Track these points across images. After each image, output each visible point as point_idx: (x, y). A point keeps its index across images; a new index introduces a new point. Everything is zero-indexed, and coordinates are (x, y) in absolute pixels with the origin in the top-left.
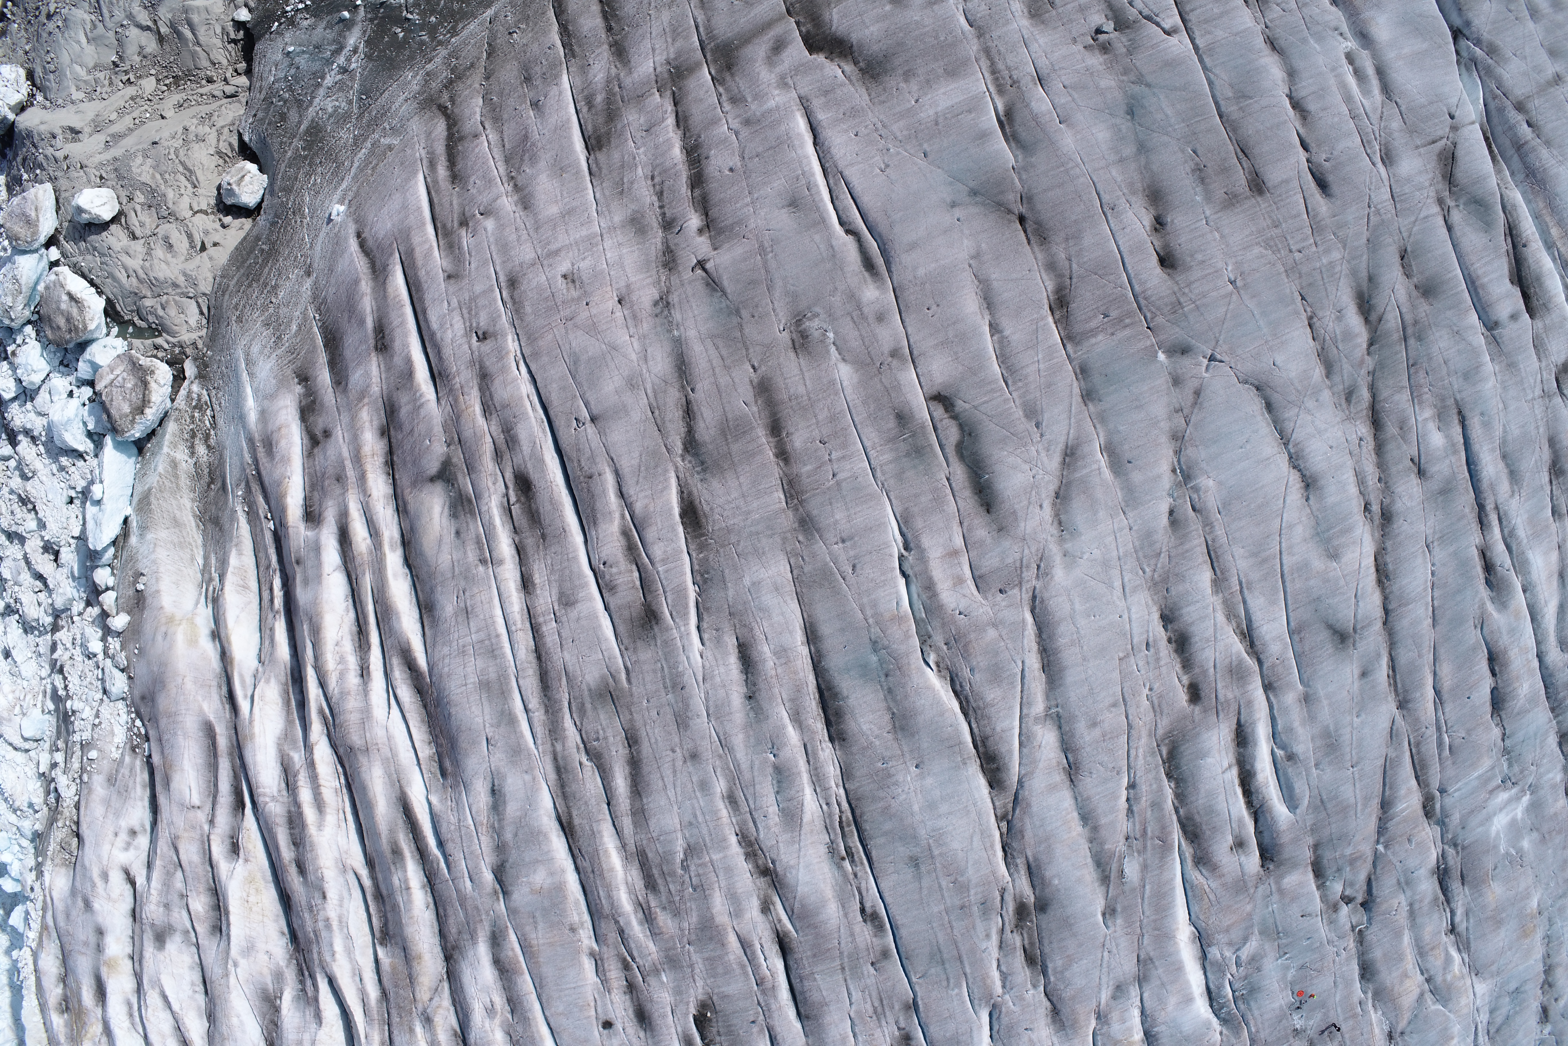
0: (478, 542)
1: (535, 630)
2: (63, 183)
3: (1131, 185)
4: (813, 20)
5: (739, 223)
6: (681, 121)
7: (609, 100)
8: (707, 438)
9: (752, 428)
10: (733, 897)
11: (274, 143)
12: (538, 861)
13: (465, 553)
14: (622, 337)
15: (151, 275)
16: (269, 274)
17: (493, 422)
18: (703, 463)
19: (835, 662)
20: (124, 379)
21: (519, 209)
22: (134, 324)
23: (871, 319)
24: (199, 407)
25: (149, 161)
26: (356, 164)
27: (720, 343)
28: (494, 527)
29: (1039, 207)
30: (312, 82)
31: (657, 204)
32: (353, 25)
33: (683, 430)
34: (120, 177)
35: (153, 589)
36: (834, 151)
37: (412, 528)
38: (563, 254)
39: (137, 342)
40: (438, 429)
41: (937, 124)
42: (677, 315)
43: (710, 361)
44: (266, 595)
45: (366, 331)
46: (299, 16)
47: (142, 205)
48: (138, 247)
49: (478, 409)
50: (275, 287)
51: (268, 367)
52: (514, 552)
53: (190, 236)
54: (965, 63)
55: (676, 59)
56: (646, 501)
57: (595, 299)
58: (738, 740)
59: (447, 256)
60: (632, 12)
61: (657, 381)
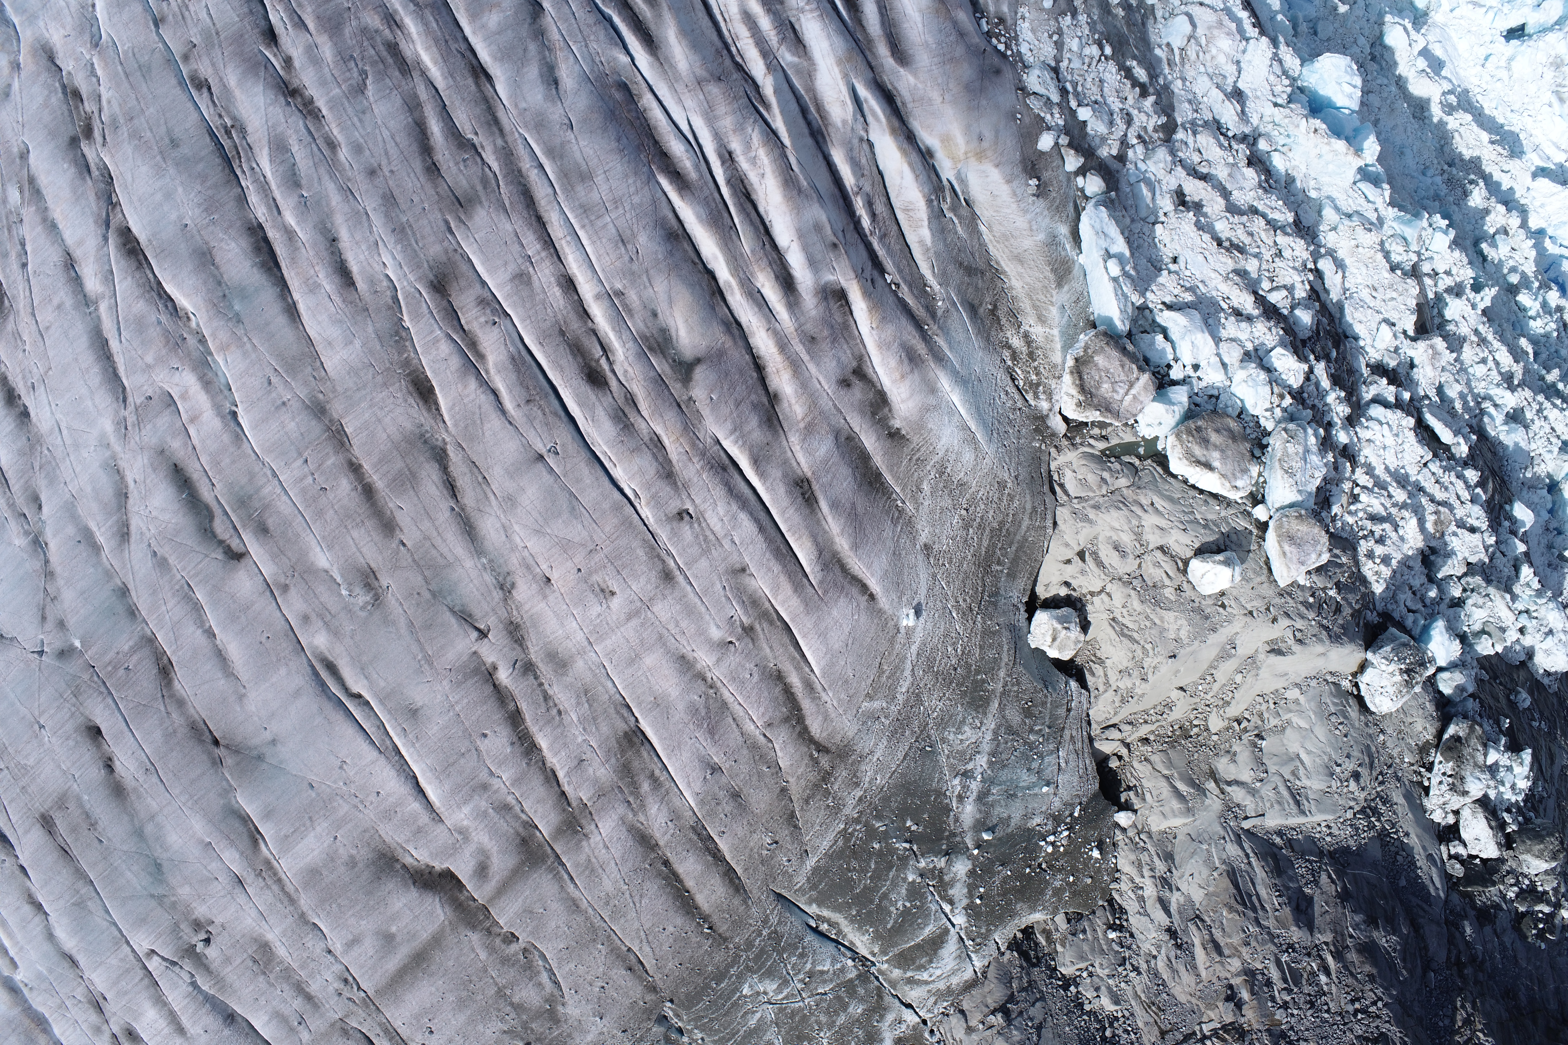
0: (630, 311)
1: (549, 243)
2: (1267, 591)
3: (139, 797)
4: (460, 905)
5: (459, 684)
6: (551, 777)
7: (635, 786)
8: (427, 466)
9: (388, 486)
10: (315, 60)
11: (1028, 683)
12: (499, 33)
13: (640, 297)
14: (534, 545)
15: (1125, 512)
16: (980, 540)
17: (645, 432)
18: (425, 442)
19: (268, 295)
20: (1114, 391)
21: (690, 655)
22: (1139, 457)
23: (313, 616)
24: (1034, 386)
25: (1172, 635)
26: (907, 673)
27: (441, 561)
28: (613, 329)
29: (205, 757)
30: (1004, 756)
31: (546, 686)
32: (975, 827)
33: (451, 468)
34: (1199, 610)
35: (1015, 184)
36: (393, 773)
37: (713, 308)
38: (623, 617)
39: (1128, 438)
40: (706, 412)
41: (310, 818)
42: (489, 578)
43: (445, 541)
44: (880, 208)
45: (826, 497)
46: (1050, 827)
47: (1164, 586)
48: (1154, 539)
49: (666, 442)
50: (966, 527)
51: (944, 441)
52: (590, 311)
53: (1100, 564)
54: (306, 885)
55: (580, 841)
56: (466, 392)
57: (573, 576)
58: (335, 199)
59: (755, 591)
60: (648, 885)
61: (488, 509)
